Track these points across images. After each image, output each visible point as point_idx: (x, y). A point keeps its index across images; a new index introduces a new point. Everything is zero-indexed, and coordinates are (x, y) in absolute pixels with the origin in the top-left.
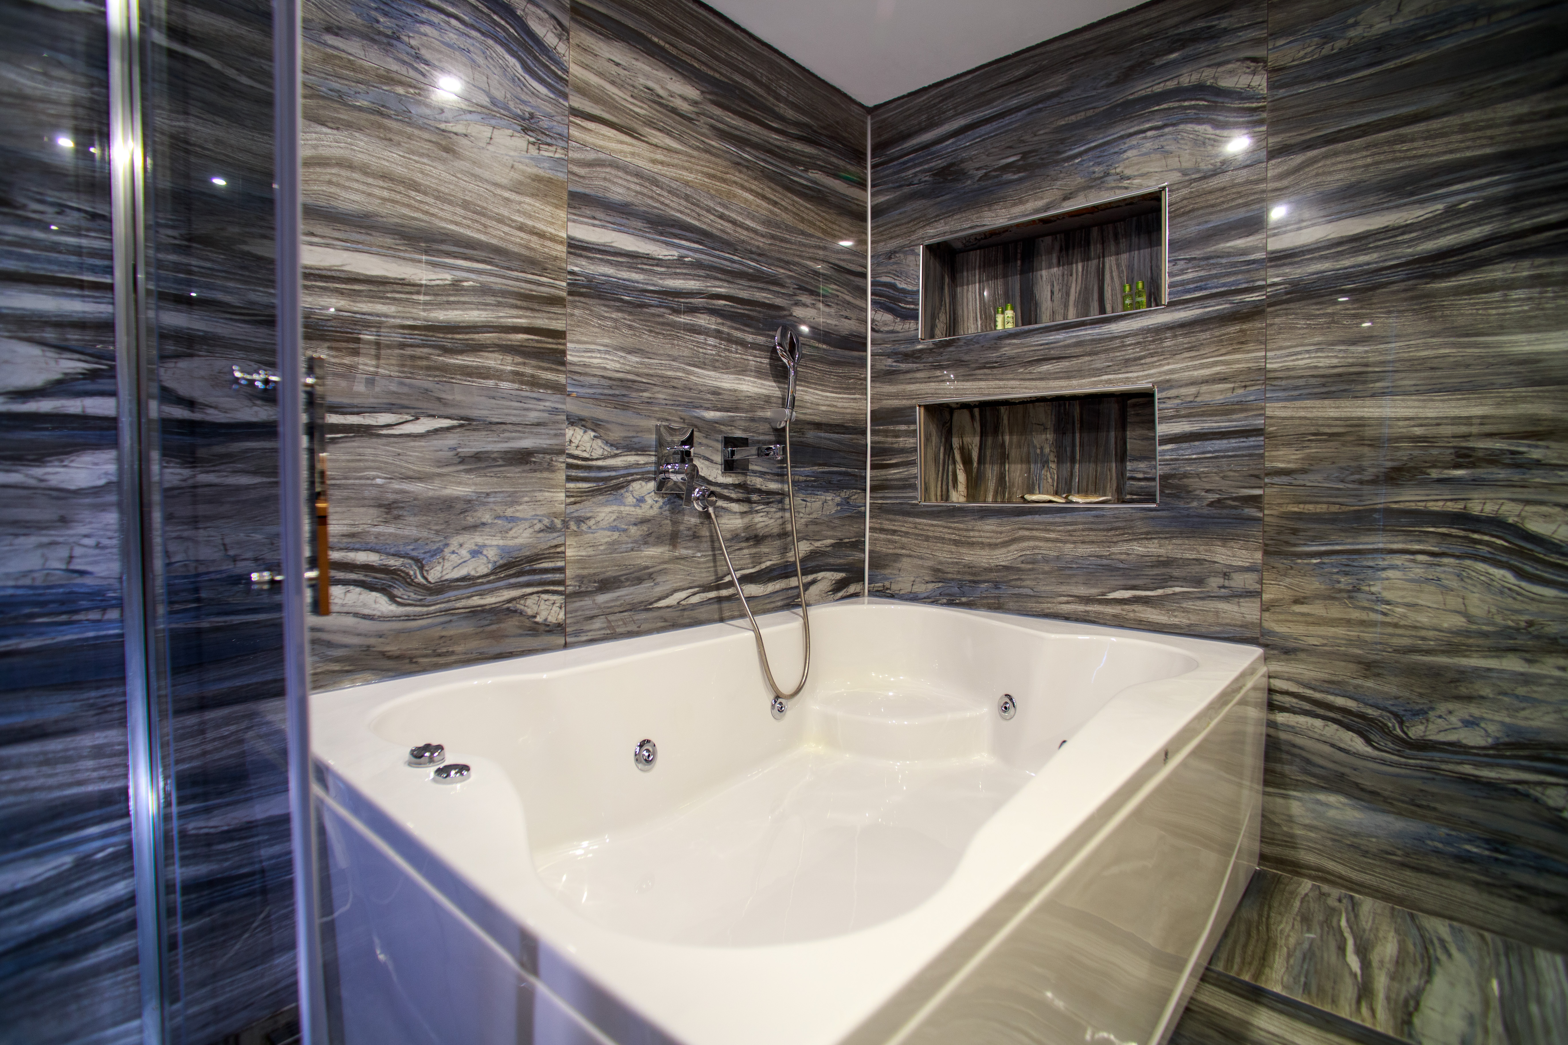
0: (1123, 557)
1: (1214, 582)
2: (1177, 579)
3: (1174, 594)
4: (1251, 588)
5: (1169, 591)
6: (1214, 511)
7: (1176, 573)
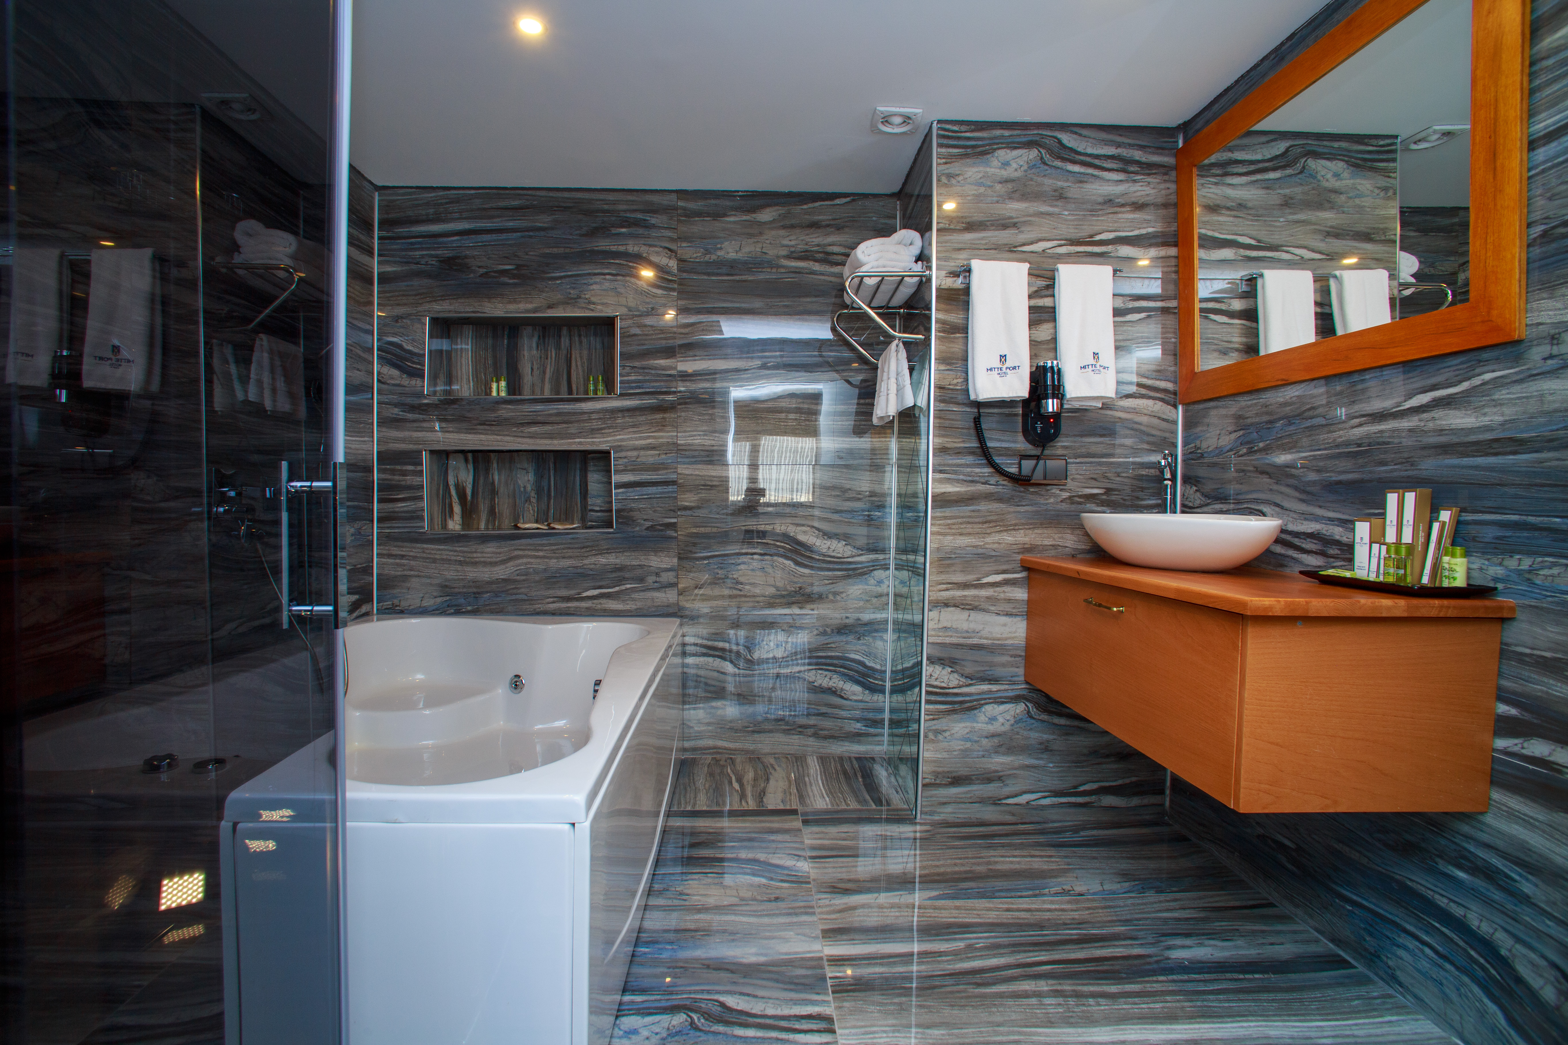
0: (592, 566)
1: (651, 579)
2: (628, 579)
3: (626, 589)
4: (672, 582)
5: (623, 587)
6: (649, 533)
7: (627, 575)
